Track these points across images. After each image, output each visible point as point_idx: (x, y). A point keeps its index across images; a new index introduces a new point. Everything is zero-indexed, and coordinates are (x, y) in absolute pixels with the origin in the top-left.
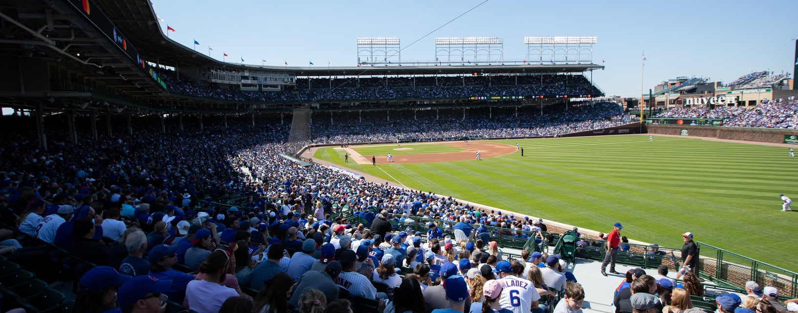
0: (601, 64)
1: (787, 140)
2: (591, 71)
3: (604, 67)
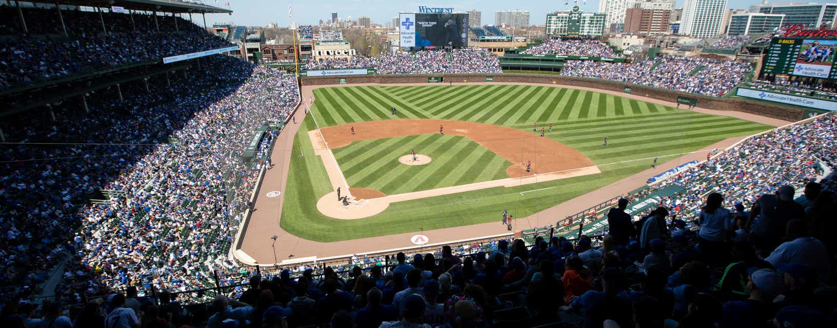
0: (227, 8)
2: (203, 14)
3: (232, 12)
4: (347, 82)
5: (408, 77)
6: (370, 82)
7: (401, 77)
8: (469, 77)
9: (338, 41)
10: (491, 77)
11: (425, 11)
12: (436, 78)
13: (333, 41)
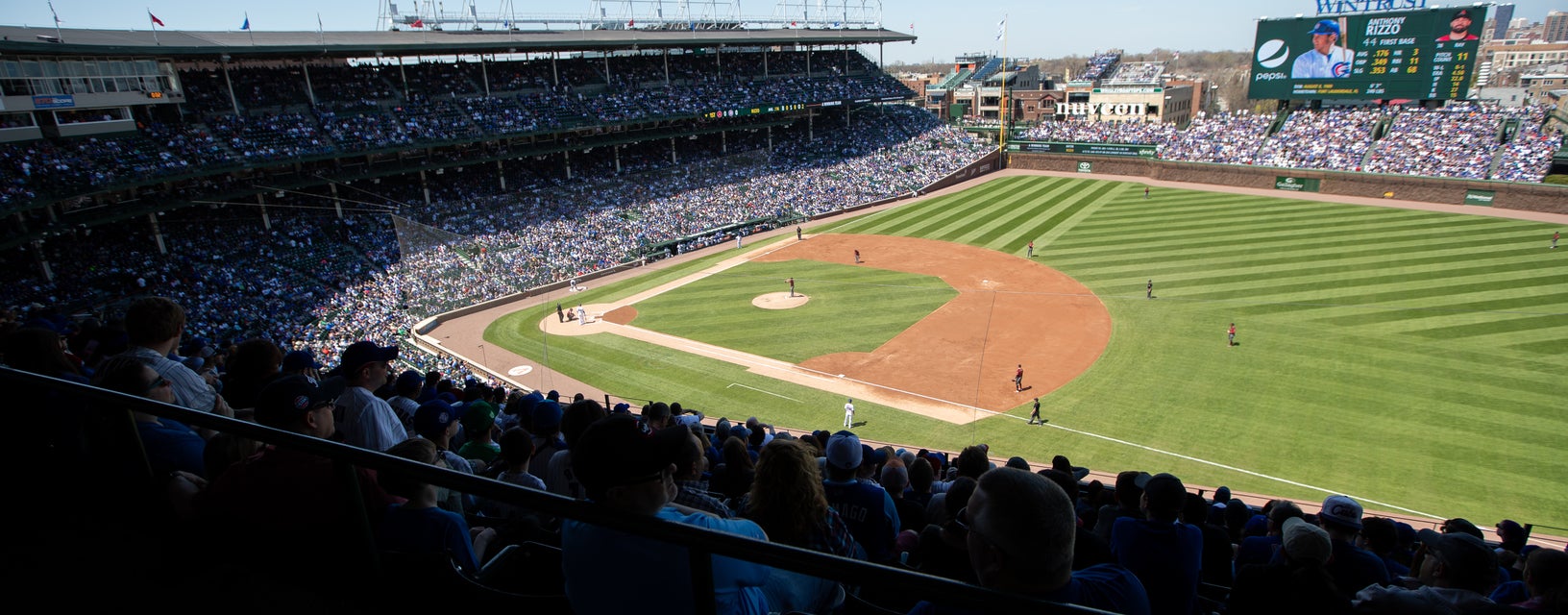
0: (909, 32)
1: (1279, 184)
2: (881, 44)
3: (916, 38)
4: (1094, 170)
5: (1224, 170)
6: (1141, 174)
7: (1206, 169)
8: (1404, 187)
9: (1144, 86)
10: (1489, 190)
11: (1335, 8)
12: (1299, 180)
13: (1132, 86)
